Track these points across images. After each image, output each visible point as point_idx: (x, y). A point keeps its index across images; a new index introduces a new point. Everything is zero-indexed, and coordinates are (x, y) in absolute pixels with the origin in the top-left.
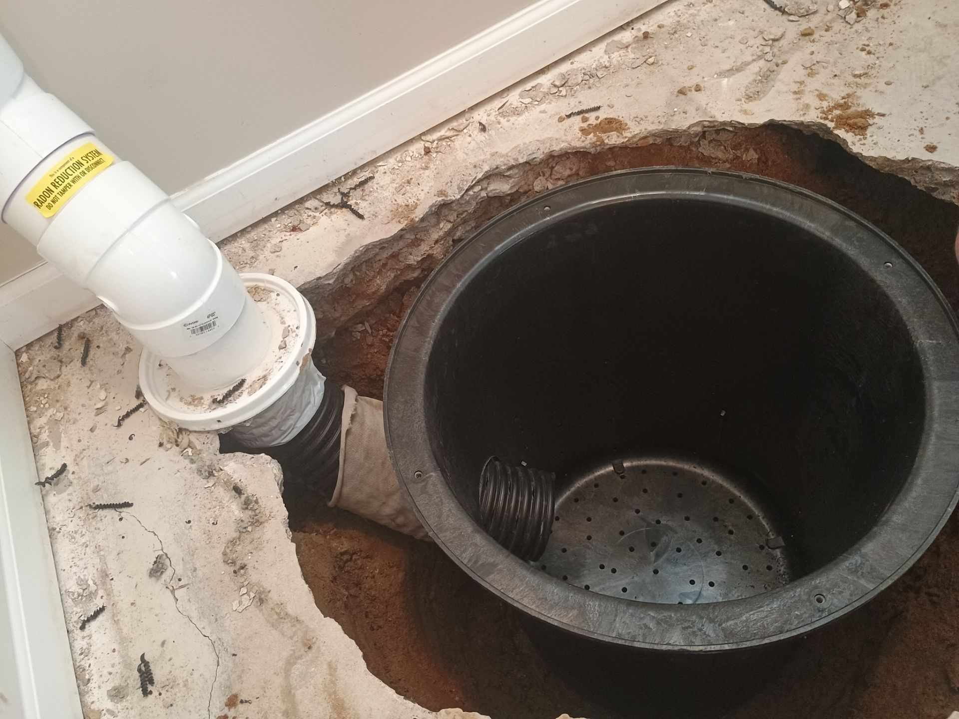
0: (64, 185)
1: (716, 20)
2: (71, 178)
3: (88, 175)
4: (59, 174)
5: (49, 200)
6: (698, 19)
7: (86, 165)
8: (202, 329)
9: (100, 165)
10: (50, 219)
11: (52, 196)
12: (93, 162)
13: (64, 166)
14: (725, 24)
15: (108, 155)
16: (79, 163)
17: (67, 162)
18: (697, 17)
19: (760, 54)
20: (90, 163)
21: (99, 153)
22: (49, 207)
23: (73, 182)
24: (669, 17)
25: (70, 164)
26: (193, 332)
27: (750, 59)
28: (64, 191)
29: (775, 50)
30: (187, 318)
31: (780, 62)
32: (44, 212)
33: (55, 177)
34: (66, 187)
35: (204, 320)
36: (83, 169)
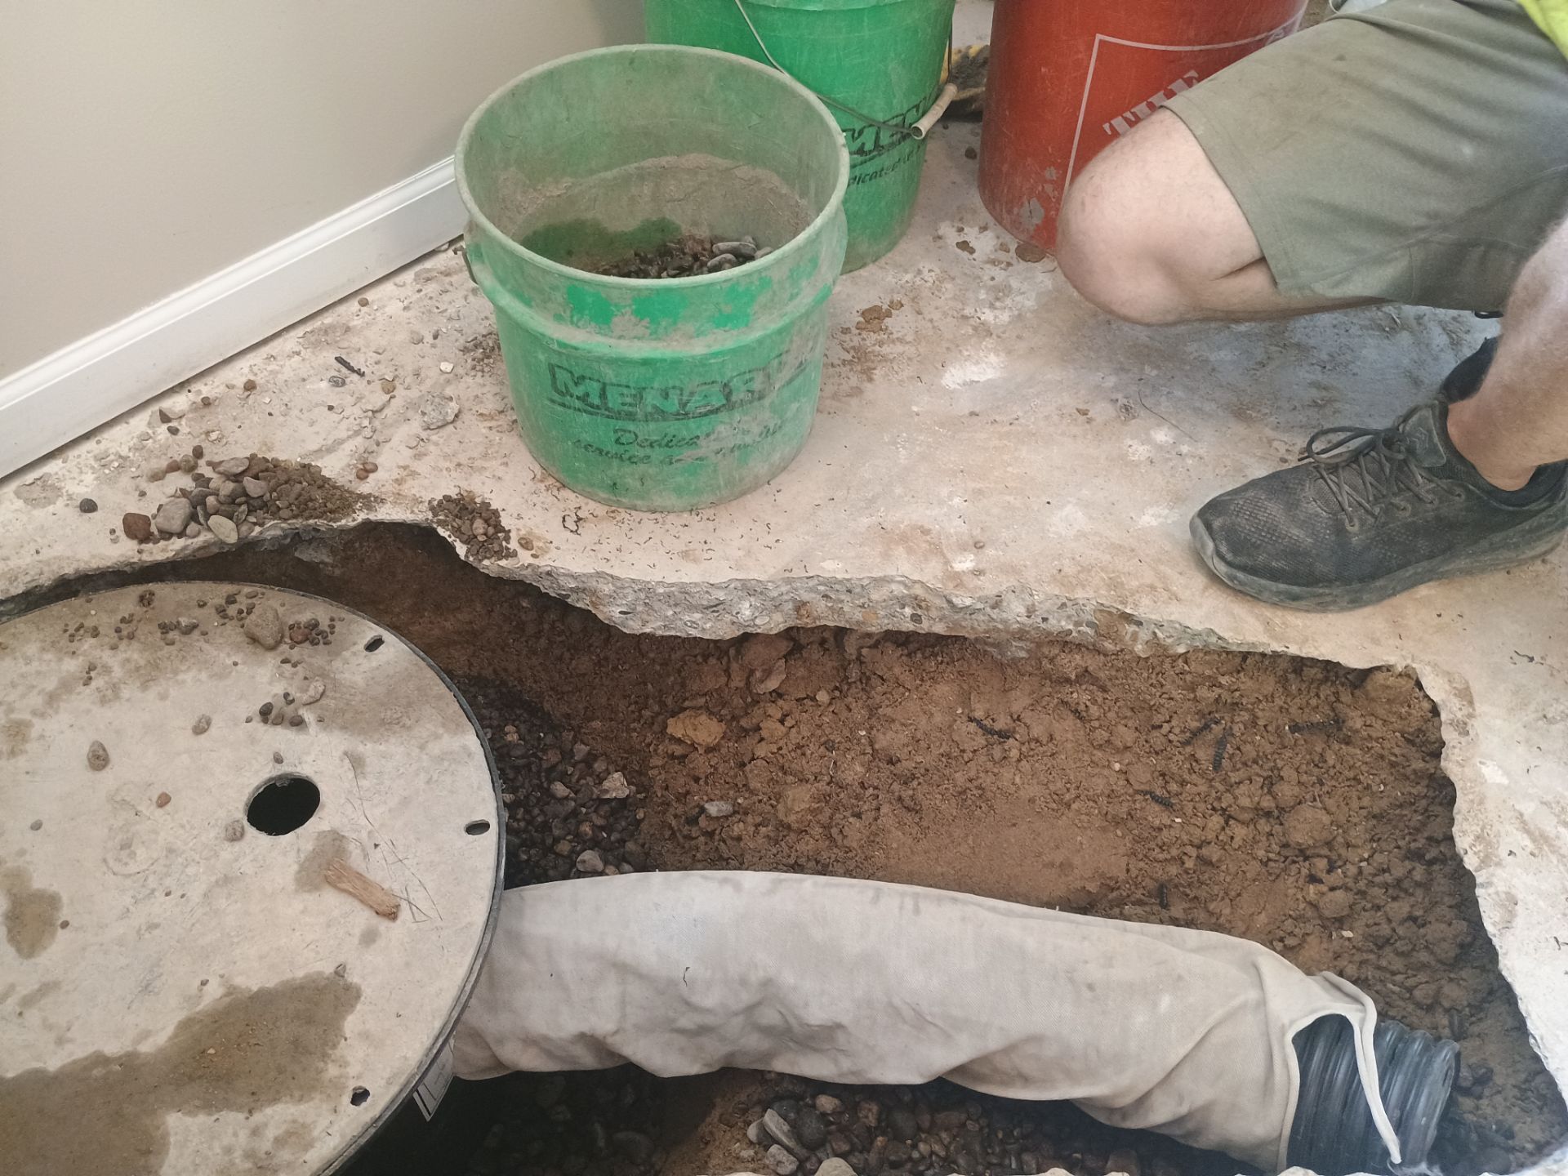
1: (304, 380)
6: (281, 378)
14: (315, 387)
18: (279, 376)
19: (356, 428)
24: (242, 375)
27: (344, 435)
29: (377, 423)
31: (381, 439)
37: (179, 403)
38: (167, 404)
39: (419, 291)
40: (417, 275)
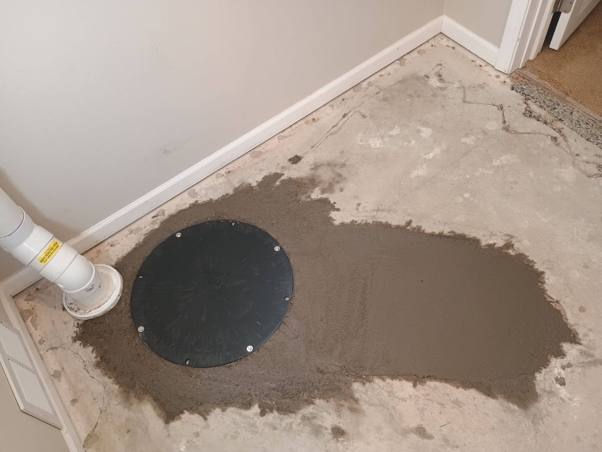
0: (49, 255)
2: (51, 253)
3: (56, 251)
4: (47, 252)
5: (44, 260)
7: (54, 248)
8: (89, 290)
9: (58, 248)
10: (46, 265)
11: (46, 259)
12: (56, 246)
13: (48, 250)
15: (60, 244)
16: (53, 248)
17: (49, 248)
20: (55, 247)
21: (57, 243)
22: (45, 262)
23: (51, 254)
24: (236, 165)
25: (50, 249)
26: (87, 291)
28: (49, 257)
30: (86, 287)
32: (43, 264)
33: (46, 253)
34: (49, 256)
35: (90, 287)
36: (54, 249)
37: (223, 172)
38: (219, 172)
39: (279, 142)
40: (279, 137)
